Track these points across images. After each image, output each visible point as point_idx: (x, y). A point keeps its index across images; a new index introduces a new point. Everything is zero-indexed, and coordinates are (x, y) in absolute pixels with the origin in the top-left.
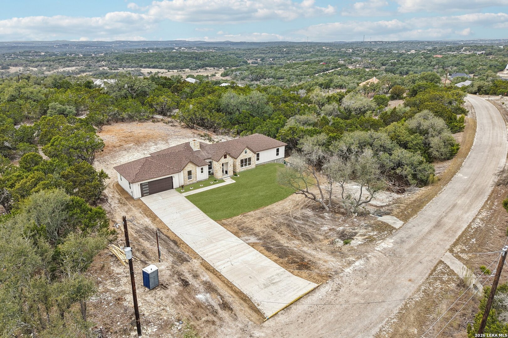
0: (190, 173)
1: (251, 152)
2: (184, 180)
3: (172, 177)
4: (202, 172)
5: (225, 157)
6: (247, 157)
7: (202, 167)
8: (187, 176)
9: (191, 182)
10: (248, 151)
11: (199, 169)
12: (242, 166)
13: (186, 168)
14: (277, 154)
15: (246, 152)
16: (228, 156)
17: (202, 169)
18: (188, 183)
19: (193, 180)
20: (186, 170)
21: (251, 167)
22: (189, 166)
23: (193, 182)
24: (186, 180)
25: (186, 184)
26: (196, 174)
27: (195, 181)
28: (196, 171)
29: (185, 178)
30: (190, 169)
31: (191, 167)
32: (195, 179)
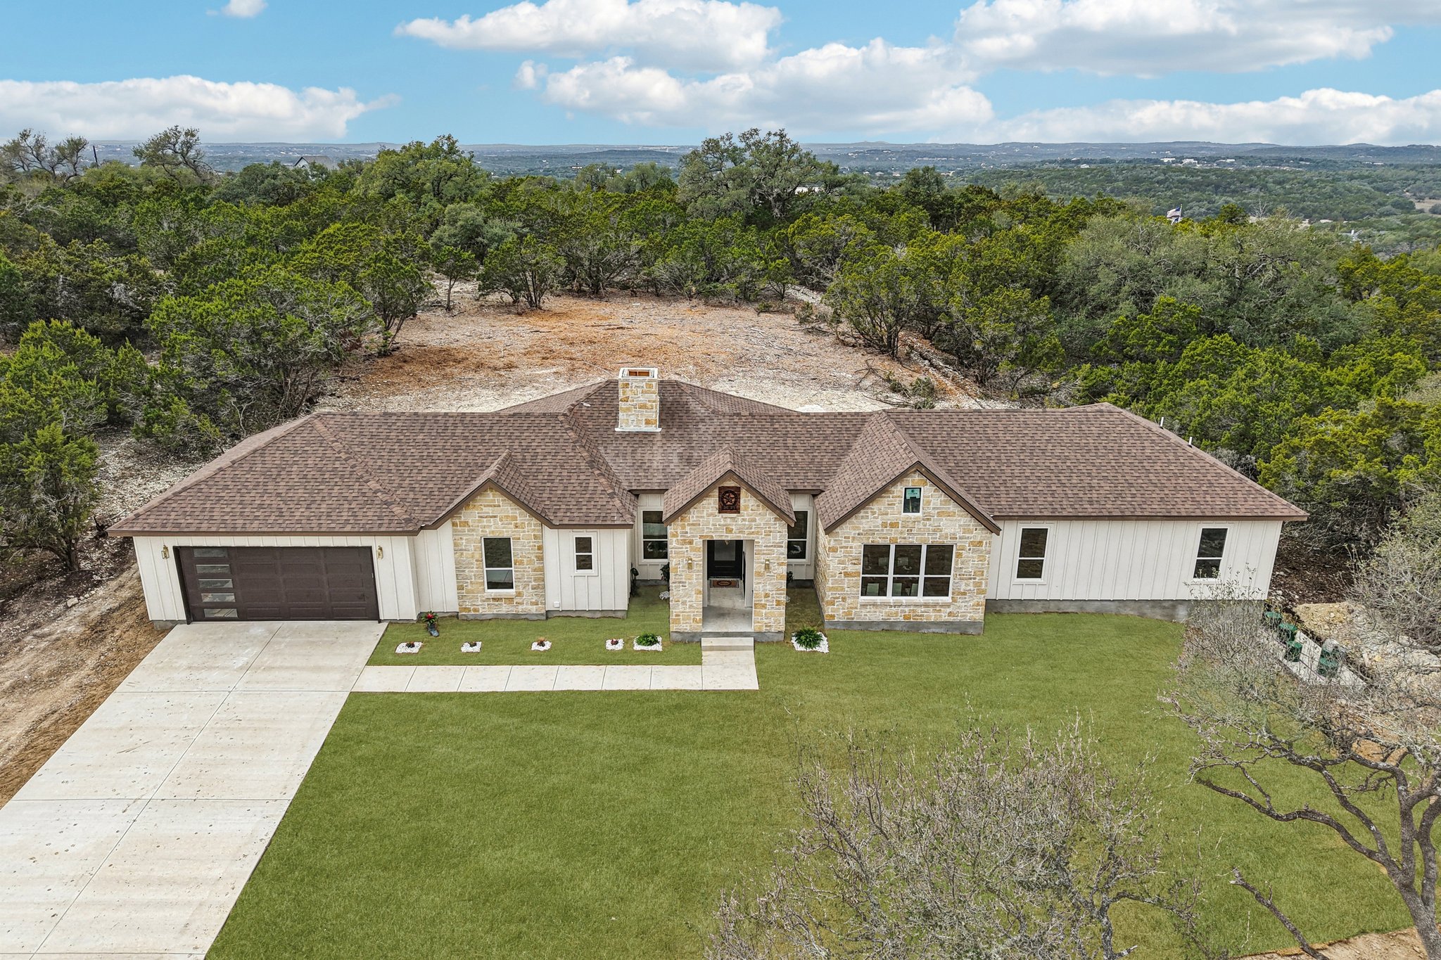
0: (497, 551)
1: (952, 507)
2: (460, 588)
3: (368, 549)
4: (584, 563)
5: (731, 505)
6: (922, 537)
7: (584, 534)
8: (478, 569)
9: (504, 609)
10: (931, 497)
11: (560, 546)
12: (873, 586)
13: (470, 516)
14: (1208, 568)
15: (912, 504)
16: (746, 500)
17: (583, 544)
18: (486, 610)
19: (519, 594)
20: (473, 530)
21: (948, 610)
22: (490, 511)
23: (520, 607)
24: (469, 587)
25: (475, 610)
26: (542, 570)
27: (532, 604)
28: (540, 548)
29: (467, 573)
30: (497, 529)
31: (507, 517)
32: (531, 590)
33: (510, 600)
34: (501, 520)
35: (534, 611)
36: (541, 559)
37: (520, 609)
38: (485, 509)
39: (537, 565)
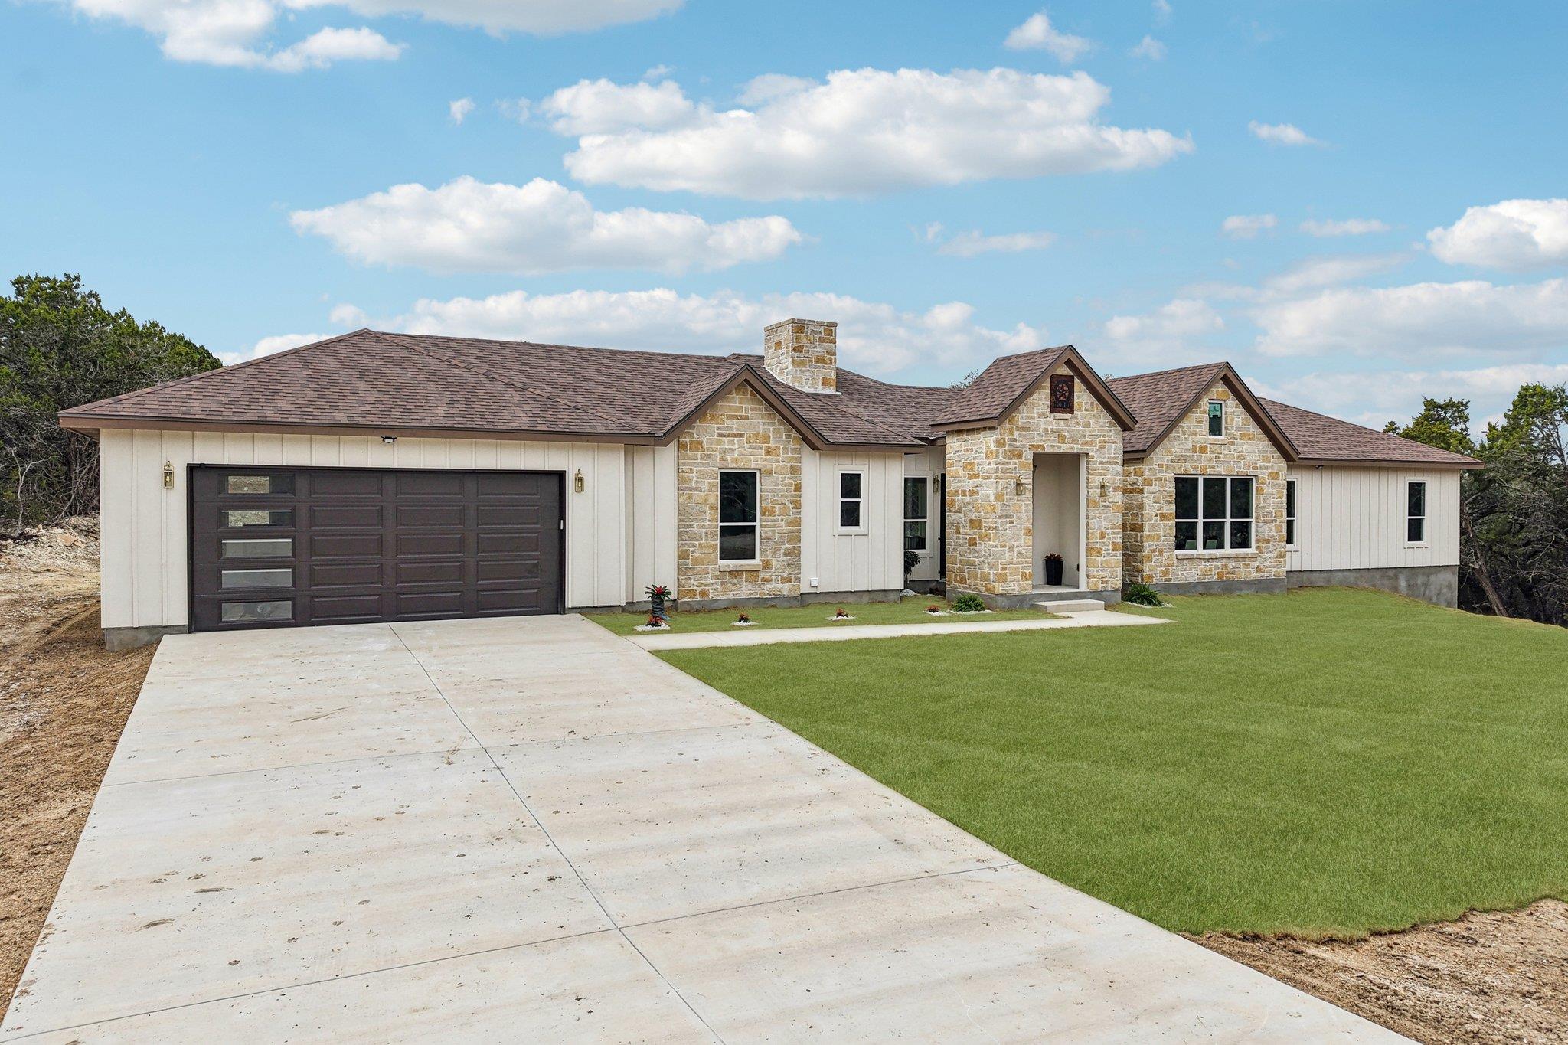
0: (738, 493)
1: (1253, 428)
2: (682, 555)
3: (560, 476)
4: (850, 515)
5: (1062, 403)
6: (1227, 468)
7: (850, 469)
8: (710, 521)
9: (746, 588)
10: (1234, 415)
11: (822, 483)
12: (1184, 537)
13: (705, 432)
14: (1415, 532)
15: (1215, 425)
16: (1081, 396)
17: (851, 485)
18: (718, 594)
19: (767, 565)
20: (709, 457)
21: (1256, 564)
22: (734, 425)
23: (767, 586)
24: (697, 554)
25: (704, 594)
26: (797, 523)
27: (785, 580)
28: (798, 488)
29: (695, 530)
30: (740, 457)
31: (757, 436)
32: (782, 558)
33: (754, 573)
34: (748, 442)
35: (785, 593)
36: (797, 505)
37: (768, 589)
38: (728, 422)
39: (792, 516)
